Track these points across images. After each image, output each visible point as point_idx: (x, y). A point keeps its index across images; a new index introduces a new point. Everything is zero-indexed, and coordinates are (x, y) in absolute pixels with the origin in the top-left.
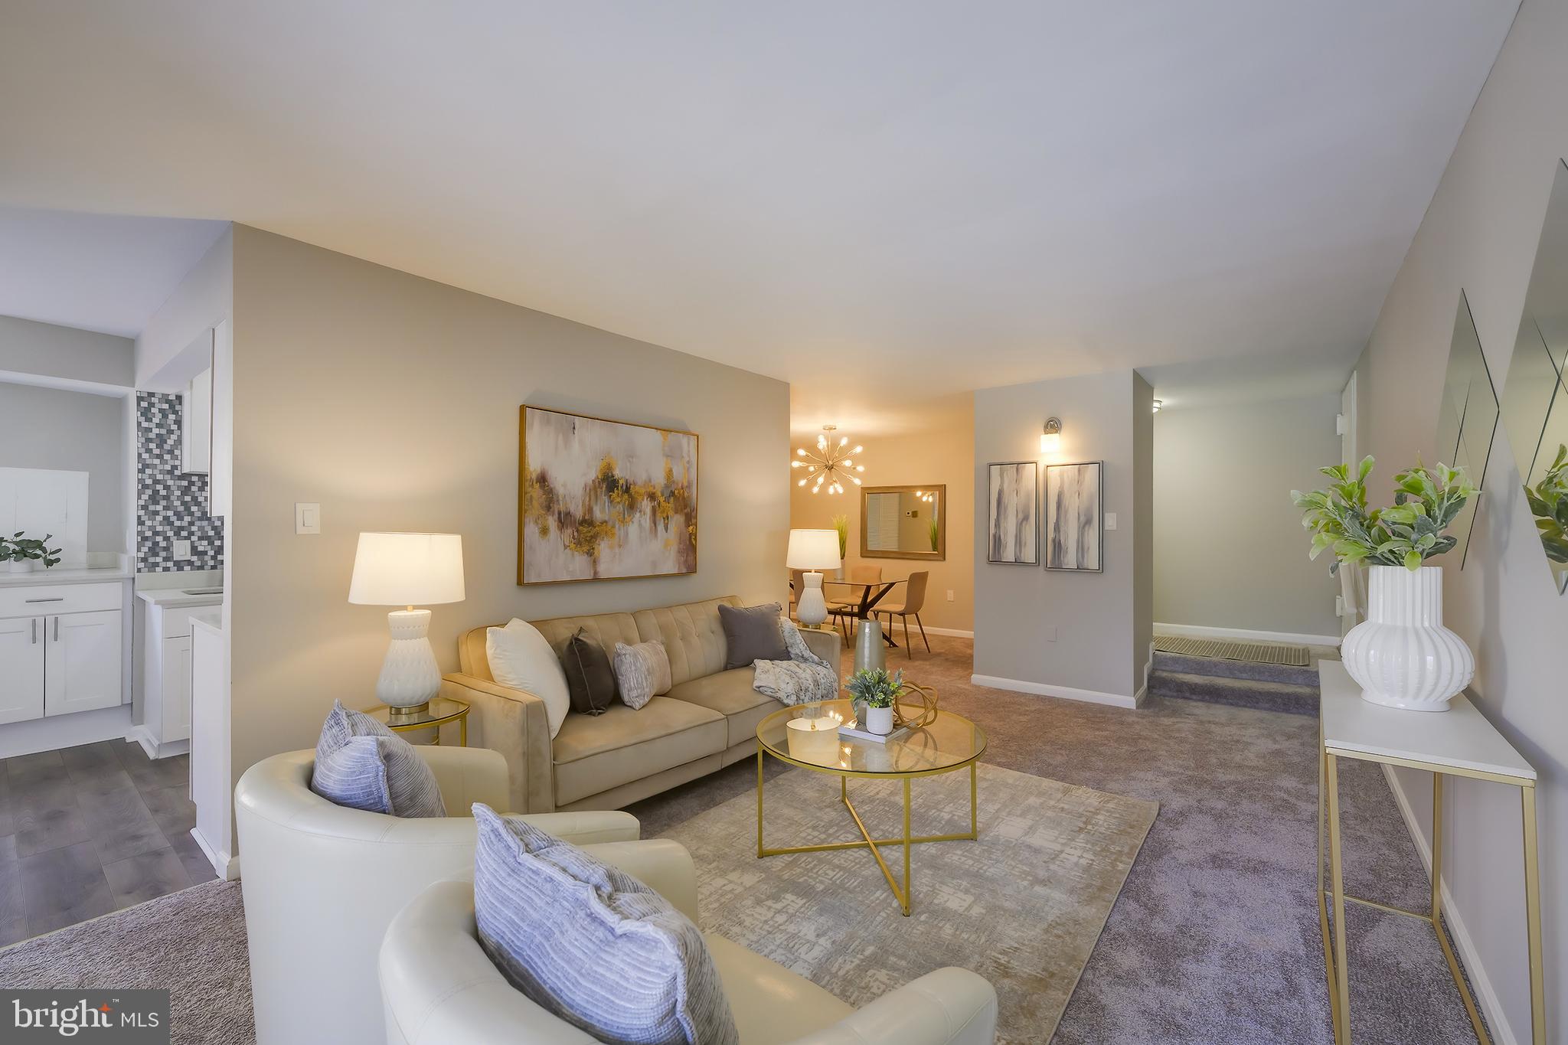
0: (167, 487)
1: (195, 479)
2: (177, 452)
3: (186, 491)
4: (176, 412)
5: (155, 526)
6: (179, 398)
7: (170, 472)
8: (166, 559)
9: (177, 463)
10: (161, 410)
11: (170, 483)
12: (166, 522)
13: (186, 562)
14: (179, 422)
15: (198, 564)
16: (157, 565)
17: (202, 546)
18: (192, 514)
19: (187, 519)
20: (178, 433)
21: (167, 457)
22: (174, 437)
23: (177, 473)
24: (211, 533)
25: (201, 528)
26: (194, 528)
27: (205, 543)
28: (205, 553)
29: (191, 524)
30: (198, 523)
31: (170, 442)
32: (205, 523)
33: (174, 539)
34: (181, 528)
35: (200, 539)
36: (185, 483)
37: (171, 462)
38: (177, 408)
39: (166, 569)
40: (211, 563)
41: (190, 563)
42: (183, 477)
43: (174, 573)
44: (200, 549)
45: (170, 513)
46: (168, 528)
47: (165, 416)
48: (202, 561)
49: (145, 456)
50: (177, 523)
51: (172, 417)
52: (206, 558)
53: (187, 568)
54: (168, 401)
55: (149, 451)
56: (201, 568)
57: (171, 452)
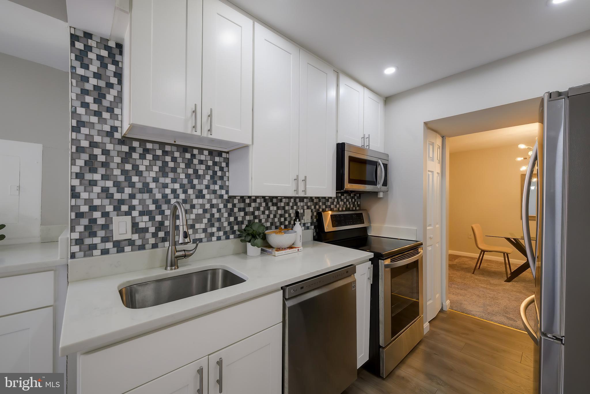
0: (106, 152)
1: (136, 144)
2: (117, 111)
3: (126, 158)
4: (116, 63)
5: (92, 200)
6: (120, 46)
7: (110, 134)
8: (105, 240)
9: (117, 124)
10: (99, 57)
11: (109, 147)
12: (104, 195)
13: (127, 242)
14: (119, 75)
15: (139, 242)
16: (93, 247)
17: (144, 222)
18: (132, 185)
19: (128, 191)
20: (118, 87)
21: (106, 115)
22: (114, 92)
23: (117, 135)
24: (152, 207)
25: (142, 202)
26: (135, 202)
27: (146, 218)
28: (146, 230)
29: (132, 196)
30: (139, 196)
31: (110, 98)
32: (146, 196)
33: (113, 215)
34: (121, 202)
35: (142, 214)
36: (125, 149)
37: (111, 122)
38: (118, 58)
39: (105, 252)
40: (152, 241)
41: (131, 242)
42: (123, 141)
43: (114, 257)
44: (142, 225)
45: (109, 184)
46: (106, 201)
47: (104, 66)
48: (143, 239)
49: (81, 111)
50: (117, 196)
51: (112, 68)
52: (148, 235)
53: (128, 249)
54: (107, 48)
55: (85, 105)
56: (142, 247)
57: (110, 110)
